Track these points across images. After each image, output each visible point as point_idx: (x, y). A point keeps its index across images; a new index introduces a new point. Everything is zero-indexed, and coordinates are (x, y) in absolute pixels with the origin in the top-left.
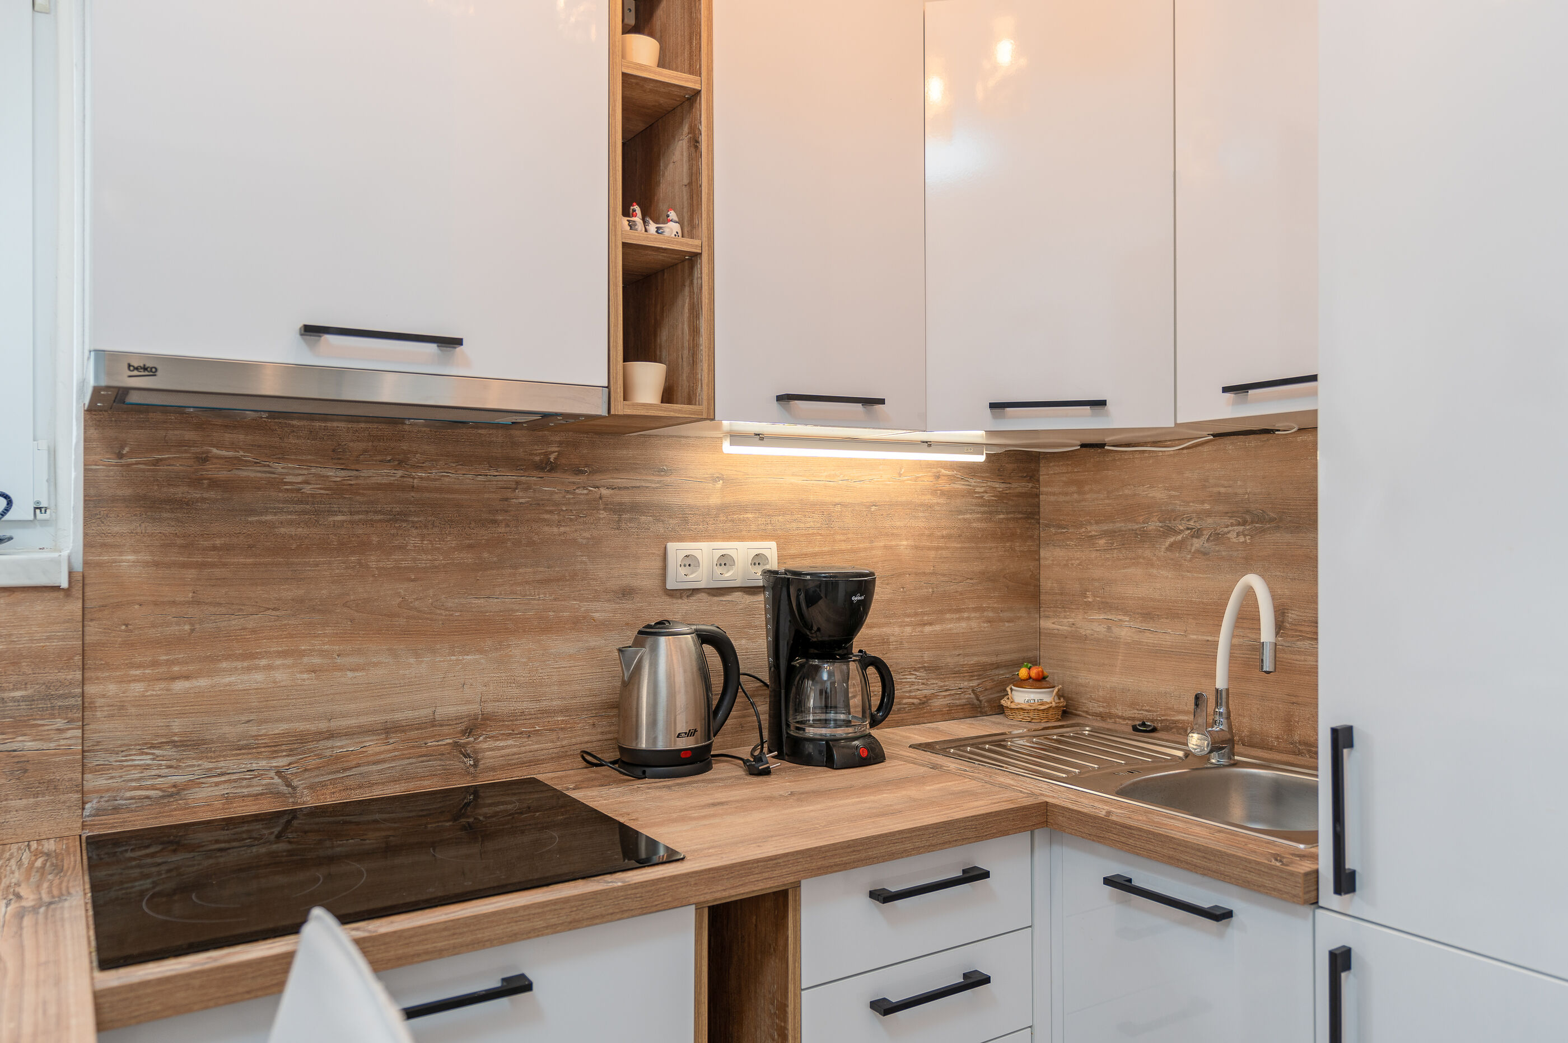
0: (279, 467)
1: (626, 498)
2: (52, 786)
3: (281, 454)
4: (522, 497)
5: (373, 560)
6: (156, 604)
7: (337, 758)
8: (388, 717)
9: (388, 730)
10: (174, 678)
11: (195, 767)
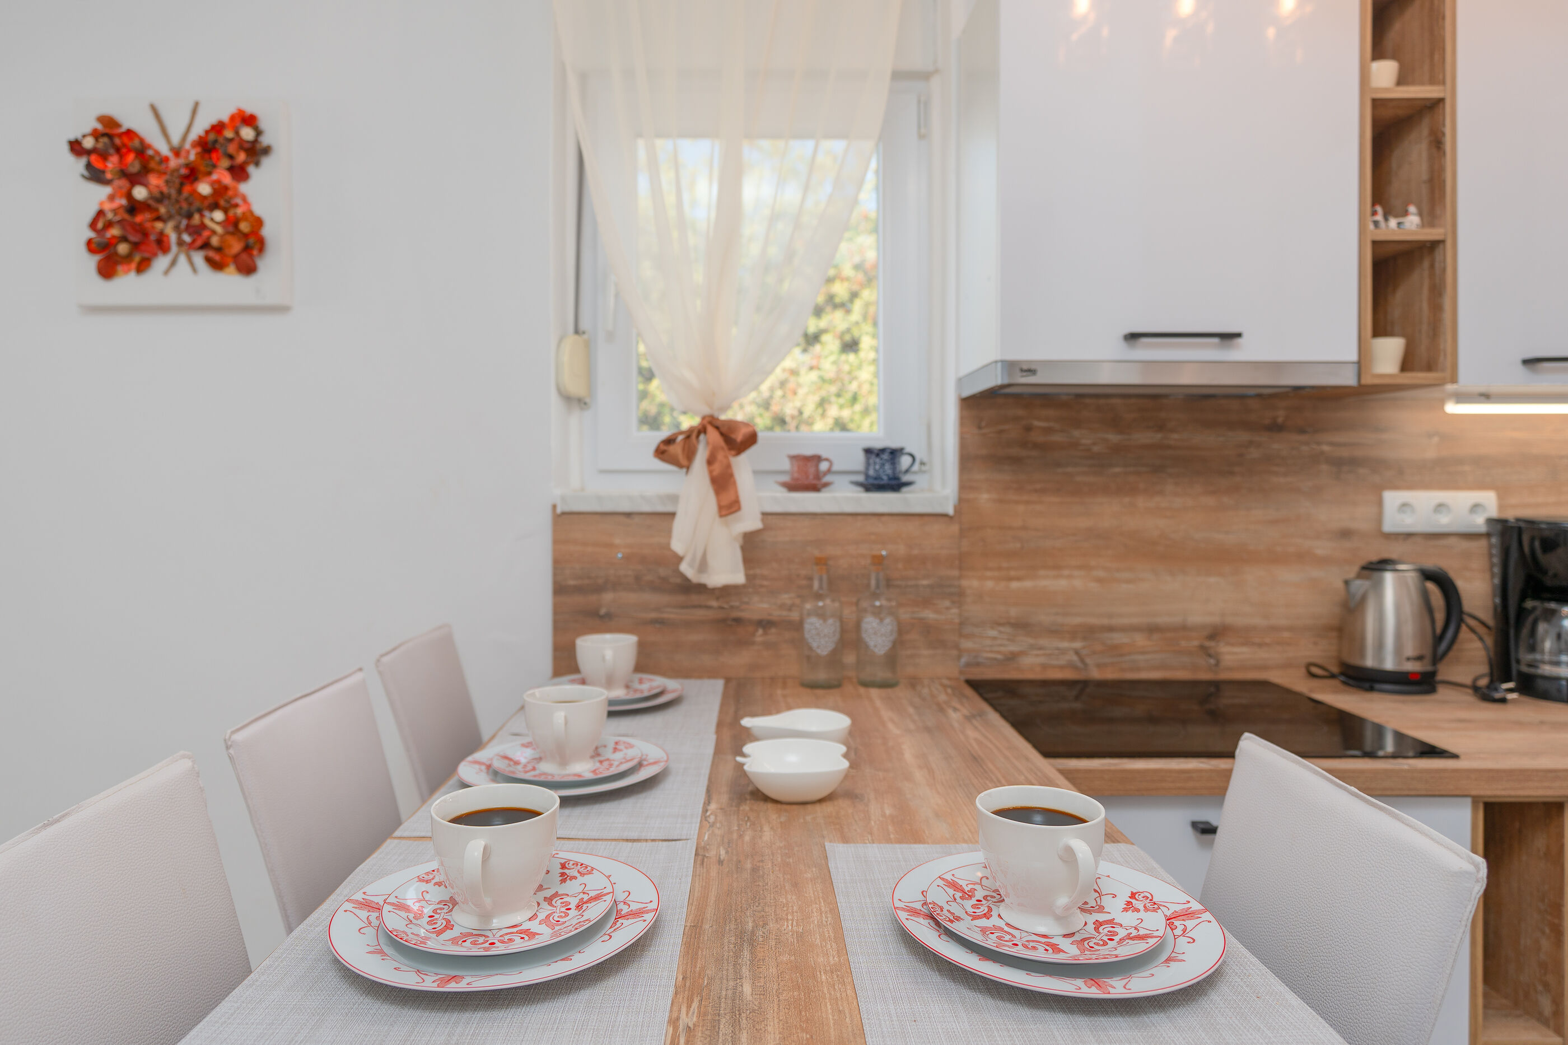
0: (1076, 433)
1: (1345, 453)
2: (943, 643)
3: (1078, 423)
4: (1254, 453)
5: (1141, 501)
6: (1001, 529)
8: (1152, 620)
9: (1152, 630)
10: (1011, 579)
11: (1023, 642)
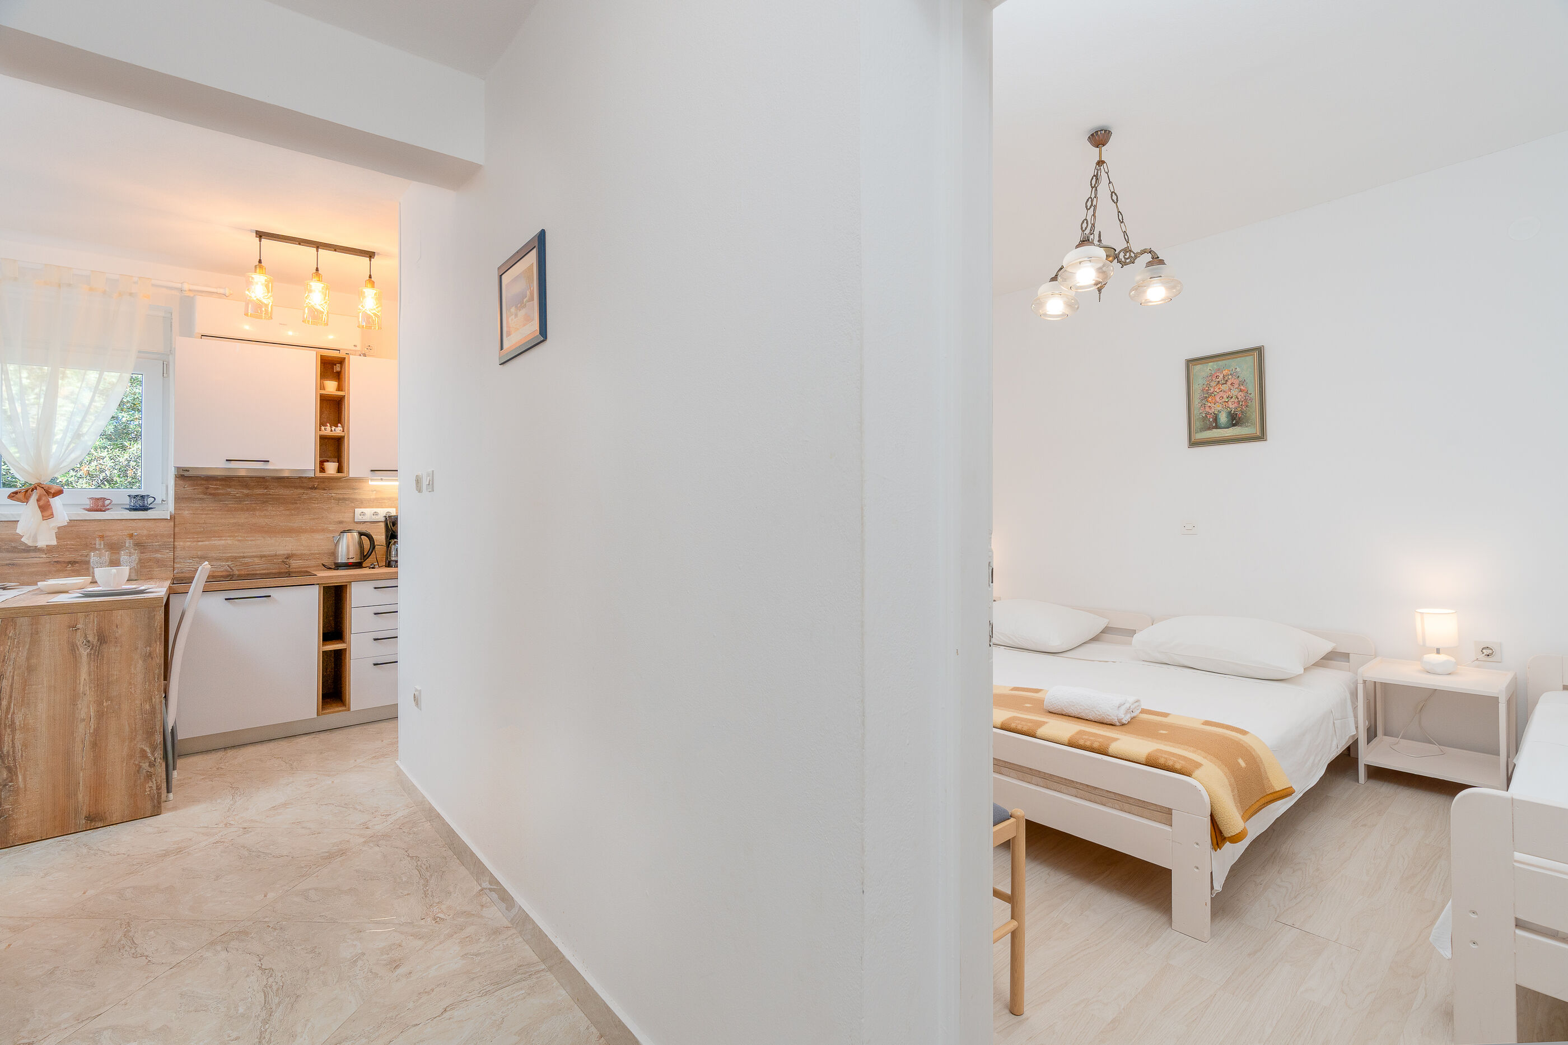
0: (229, 490)
1: (341, 496)
2: (166, 566)
3: (230, 487)
4: (305, 496)
5: (257, 513)
6: (194, 523)
7: (246, 563)
8: (262, 553)
9: (261, 557)
10: (198, 541)
